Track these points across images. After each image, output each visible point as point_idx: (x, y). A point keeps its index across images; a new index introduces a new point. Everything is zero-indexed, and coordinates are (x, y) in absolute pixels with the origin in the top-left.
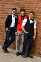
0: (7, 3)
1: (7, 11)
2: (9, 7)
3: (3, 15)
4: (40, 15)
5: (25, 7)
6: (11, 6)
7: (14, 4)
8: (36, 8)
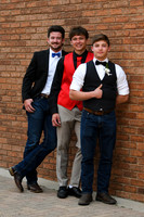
0: (23, 5)
1: (24, 37)
2: (31, 22)
3: (8, 50)
4: (141, 49)
5: (87, 22)
6: (39, 16)
7: (48, 9)
8: (127, 26)
